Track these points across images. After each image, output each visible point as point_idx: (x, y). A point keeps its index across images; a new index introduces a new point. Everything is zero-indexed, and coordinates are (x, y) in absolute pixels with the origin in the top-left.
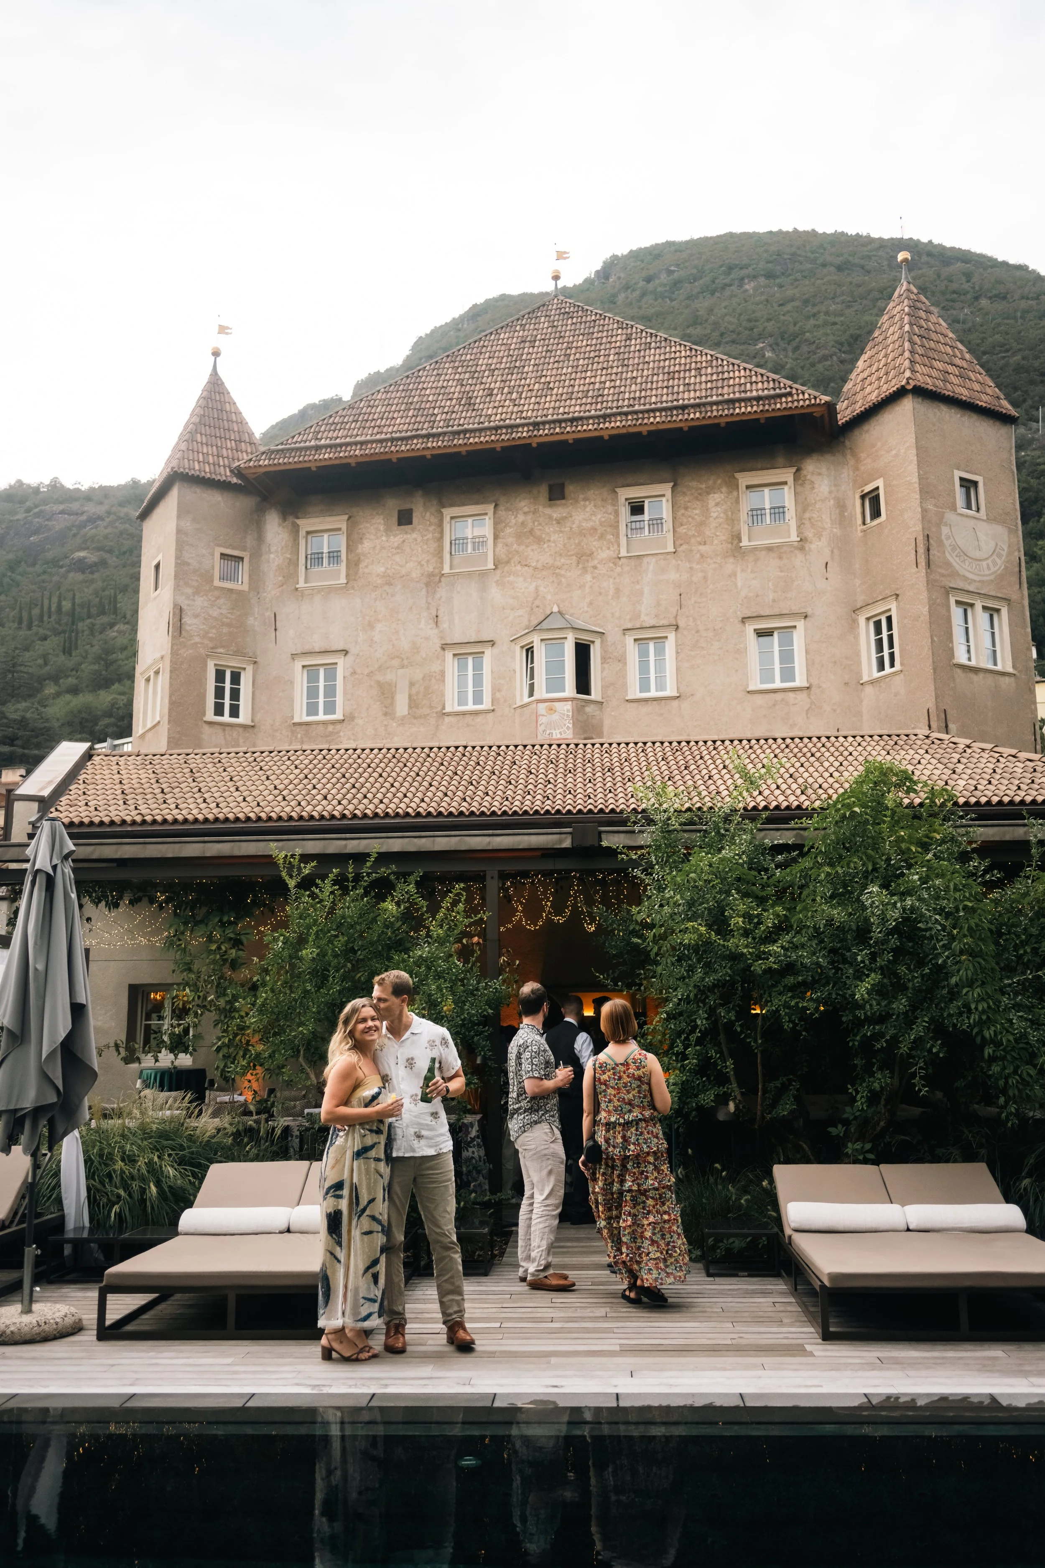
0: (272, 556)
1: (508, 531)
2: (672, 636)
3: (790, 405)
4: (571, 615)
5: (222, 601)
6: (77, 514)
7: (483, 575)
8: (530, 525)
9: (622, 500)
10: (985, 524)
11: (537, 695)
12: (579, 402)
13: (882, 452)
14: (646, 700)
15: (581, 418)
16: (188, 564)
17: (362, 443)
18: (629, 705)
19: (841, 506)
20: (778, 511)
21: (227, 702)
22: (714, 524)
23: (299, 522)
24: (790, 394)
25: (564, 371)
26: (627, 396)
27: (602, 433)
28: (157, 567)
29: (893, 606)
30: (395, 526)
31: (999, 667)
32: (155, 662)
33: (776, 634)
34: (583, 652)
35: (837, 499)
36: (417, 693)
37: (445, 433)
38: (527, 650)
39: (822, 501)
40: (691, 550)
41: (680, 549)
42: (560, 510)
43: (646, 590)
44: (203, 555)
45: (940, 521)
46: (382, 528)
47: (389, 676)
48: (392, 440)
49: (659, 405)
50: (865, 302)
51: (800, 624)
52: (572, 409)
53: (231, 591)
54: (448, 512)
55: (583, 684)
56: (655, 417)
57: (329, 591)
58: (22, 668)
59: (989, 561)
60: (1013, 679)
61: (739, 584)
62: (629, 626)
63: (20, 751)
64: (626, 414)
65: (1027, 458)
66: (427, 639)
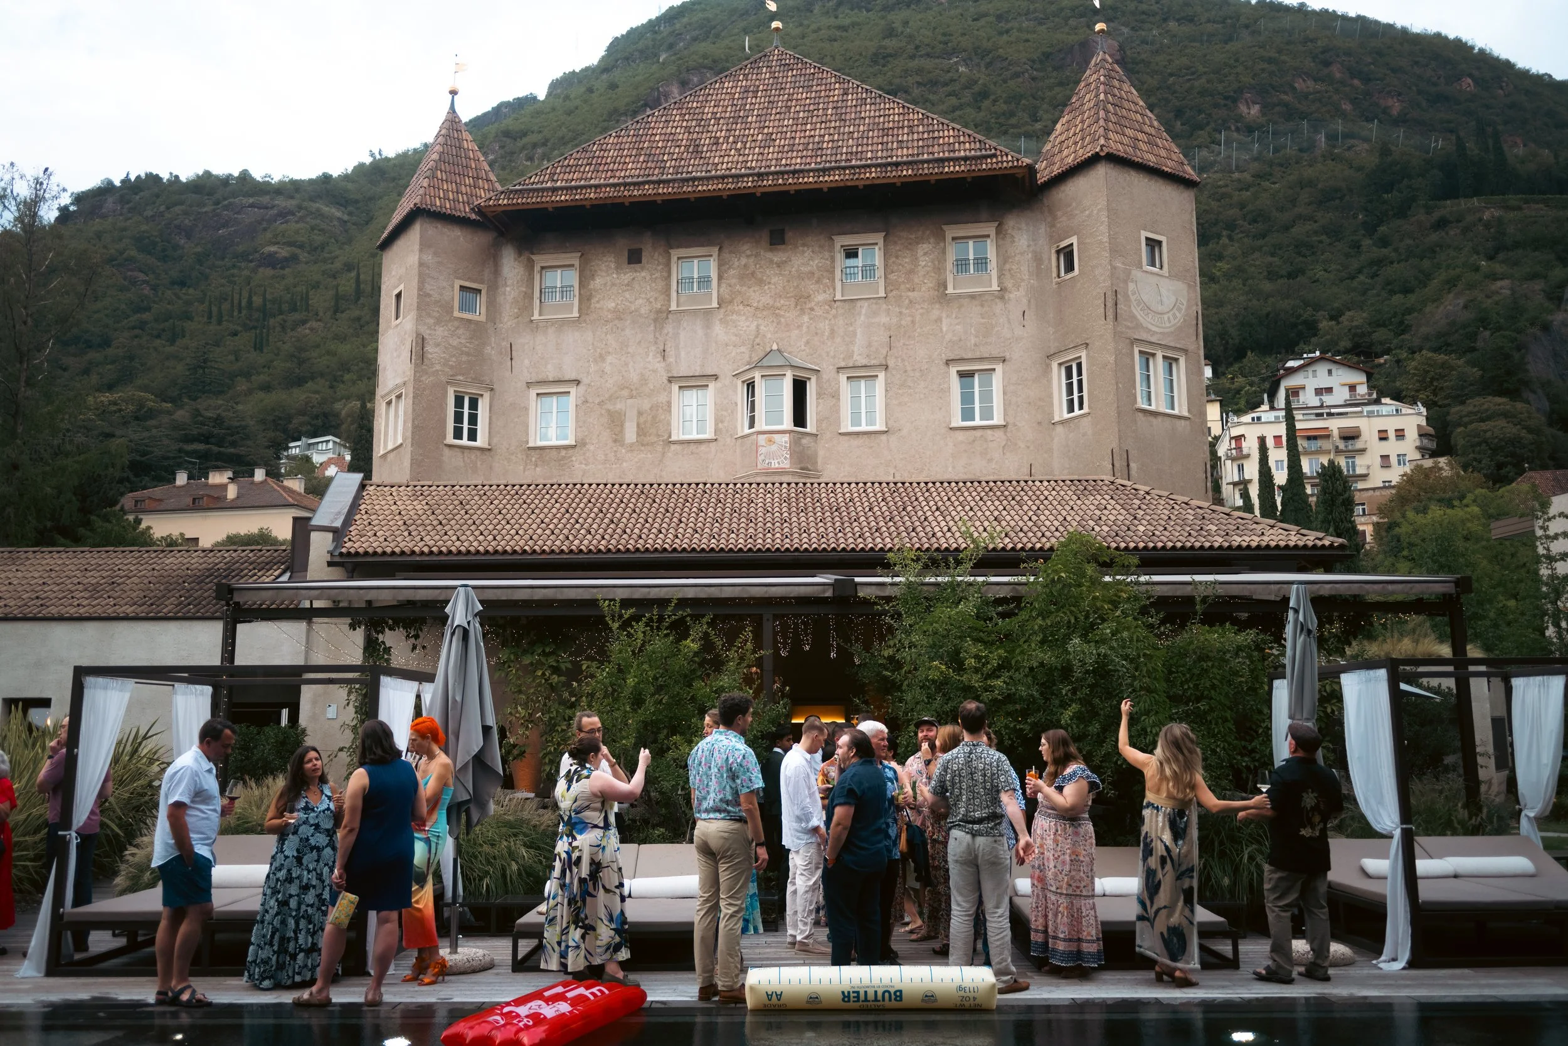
0: (508, 289)
1: (732, 272)
2: (882, 375)
3: (995, 166)
4: (789, 353)
5: (461, 331)
6: (267, 208)
7: (708, 313)
8: (752, 268)
9: (838, 246)
10: (1167, 280)
11: (757, 428)
12: (800, 154)
13: (1077, 212)
14: (858, 434)
15: (802, 171)
16: (429, 295)
17: (596, 186)
18: (841, 438)
19: (1038, 259)
20: (981, 263)
21: (466, 426)
22: (922, 273)
23: (534, 257)
24: (994, 156)
25: (786, 123)
26: (844, 150)
27: (821, 186)
28: (399, 296)
29: (1084, 354)
30: (626, 265)
31: (1176, 412)
32: (397, 387)
33: (976, 376)
34: (799, 388)
35: (1034, 252)
36: (645, 422)
37: (674, 181)
38: (748, 385)
39: (1022, 254)
40: (901, 296)
41: (890, 295)
42: (781, 254)
43: (859, 331)
44: (444, 288)
45: (1128, 278)
46: (613, 266)
47: (619, 406)
48: (625, 185)
49: (874, 161)
50: (1057, 20)
51: (999, 368)
52: (793, 161)
53: (469, 321)
54: (675, 253)
55: (800, 418)
56: (871, 173)
57: (563, 323)
58: (213, 364)
59: (1170, 315)
60: (1188, 422)
61: (944, 329)
62: (843, 364)
63: (215, 449)
64: (844, 168)
65: (1209, 180)
66: (655, 371)
